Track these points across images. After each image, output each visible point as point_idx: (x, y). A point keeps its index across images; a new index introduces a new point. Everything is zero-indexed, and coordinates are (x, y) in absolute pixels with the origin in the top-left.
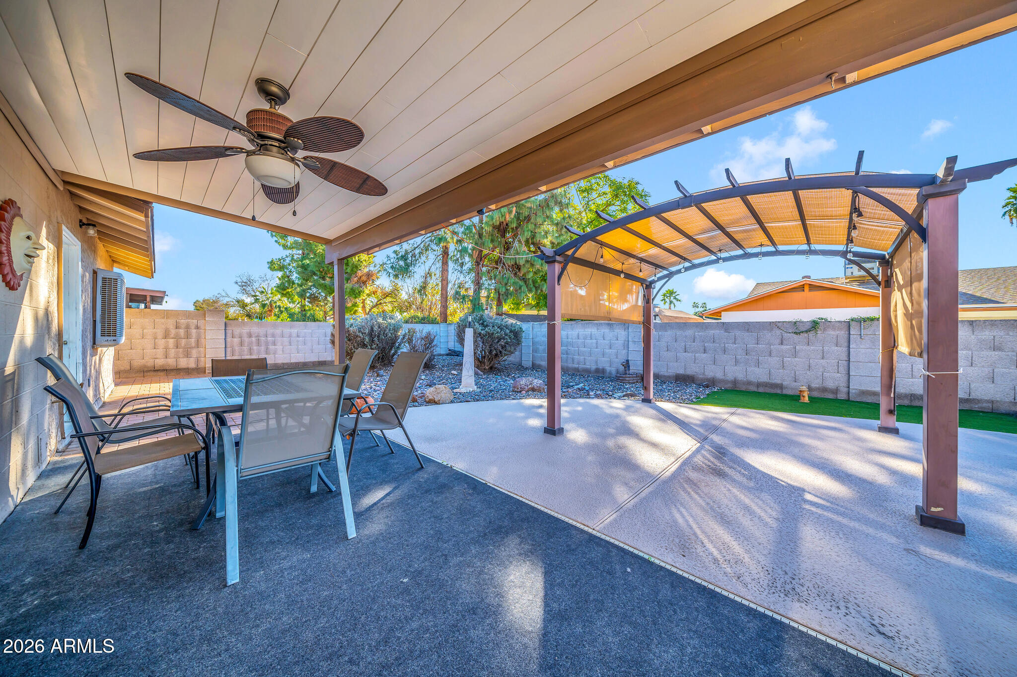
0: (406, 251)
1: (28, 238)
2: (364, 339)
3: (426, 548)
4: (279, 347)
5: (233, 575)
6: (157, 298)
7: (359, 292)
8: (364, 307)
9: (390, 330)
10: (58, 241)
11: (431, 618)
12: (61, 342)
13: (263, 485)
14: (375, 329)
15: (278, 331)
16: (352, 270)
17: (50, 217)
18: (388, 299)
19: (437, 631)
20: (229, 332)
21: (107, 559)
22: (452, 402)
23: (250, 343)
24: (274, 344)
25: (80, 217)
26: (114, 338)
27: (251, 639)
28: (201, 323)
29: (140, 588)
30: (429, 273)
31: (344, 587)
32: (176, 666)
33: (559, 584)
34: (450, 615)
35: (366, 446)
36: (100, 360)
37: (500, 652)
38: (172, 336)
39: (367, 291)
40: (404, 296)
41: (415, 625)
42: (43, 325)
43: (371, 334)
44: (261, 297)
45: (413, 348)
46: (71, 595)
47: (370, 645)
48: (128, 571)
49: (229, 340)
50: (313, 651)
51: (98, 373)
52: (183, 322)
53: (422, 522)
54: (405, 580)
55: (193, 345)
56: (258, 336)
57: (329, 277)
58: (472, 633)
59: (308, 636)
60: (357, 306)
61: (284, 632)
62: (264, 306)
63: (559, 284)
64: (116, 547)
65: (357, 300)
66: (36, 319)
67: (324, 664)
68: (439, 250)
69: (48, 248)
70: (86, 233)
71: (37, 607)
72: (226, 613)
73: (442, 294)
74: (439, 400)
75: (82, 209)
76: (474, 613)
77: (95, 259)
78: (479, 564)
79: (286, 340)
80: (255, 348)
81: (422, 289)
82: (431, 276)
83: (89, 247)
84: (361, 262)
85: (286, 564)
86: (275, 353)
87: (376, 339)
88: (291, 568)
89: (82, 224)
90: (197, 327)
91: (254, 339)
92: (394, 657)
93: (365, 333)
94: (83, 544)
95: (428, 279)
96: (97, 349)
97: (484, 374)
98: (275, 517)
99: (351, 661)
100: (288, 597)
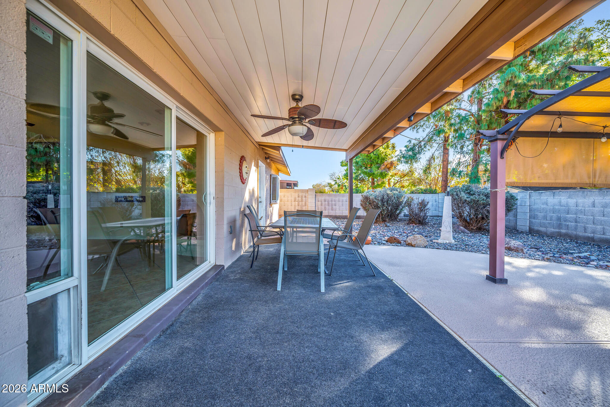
0: (414, 144)
1: (246, 167)
2: (378, 203)
3: (350, 307)
4: (337, 207)
5: (279, 288)
6: (296, 185)
7: (385, 174)
8: (389, 184)
9: (394, 198)
10: (257, 166)
11: (333, 330)
12: (259, 202)
13: (304, 264)
14: (385, 197)
15: (337, 199)
16: (381, 161)
17: (255, 158)
18: (406, 178)
19: (331, 335)
20: (317, 199)
21: (255, 272)
22: (425, 247)
23: (325, 205)
24: (335, 205)
25: (265, 156)
26: (275, 201)
27: (275, 307)
28: (307, 195)
29: (258, 282)
30: (432, 157)
31: (309, 306)
32: (256, 304)
33: (408, 351)
34: (341, 333)
35: (354, 260)
36: (273, 209)
37: (351, 355)
38: (297, 200)
39: (390, 174)
40: (416, 175)
41: (324, 329)
42: (252, 195)
43: (382, 200)
44: (338, 181)
45: (411, 210)
46: (245, 278)
47: (306, 326)
48: (258, 277)
49: (317, 203)
50: (289, 318)
51: (272, 214)
52: (300, 194)
53: (356, 297)
54: (332, 314)
55: (304, 205)
56: (328, 201)
57: (369, 167)
58: (345, 343)
59: (290, 314)
60: (385, 184)
61: (284, 309)
62: (339, 185)
63: (502, 157)
64: (258, 270)
65: (384, 180)
66: (250, 192)
67: (290, 323)
68: (440, 139)
69: (253, 168)
70: (267, 161)
71: (238, 278)
72: (273, 297)
73: (443, 172)
74: (415, 245)
75: (266, 153)
76: (352, 338)
77: (271, 170)
78: (370, 323)
79: (341, 203)
80: (327, 207)
81: (427, 170)
82: (434, 159)
83: (269, 166)
84: (387, 156)
85: (296, 291)
86: (335, 210)
87: (385, 203)
88: (297, 293)
89: (266, 158)
90: (305, 197)
91: (326, 203)
92: (311, 333)
93: (379, 200)
94: (251, 267)
95: (432, 161)
96: (272, 205)
97: (471, 233)
98: (301, 276)
99: (297, 327)
100: (291, 301)
